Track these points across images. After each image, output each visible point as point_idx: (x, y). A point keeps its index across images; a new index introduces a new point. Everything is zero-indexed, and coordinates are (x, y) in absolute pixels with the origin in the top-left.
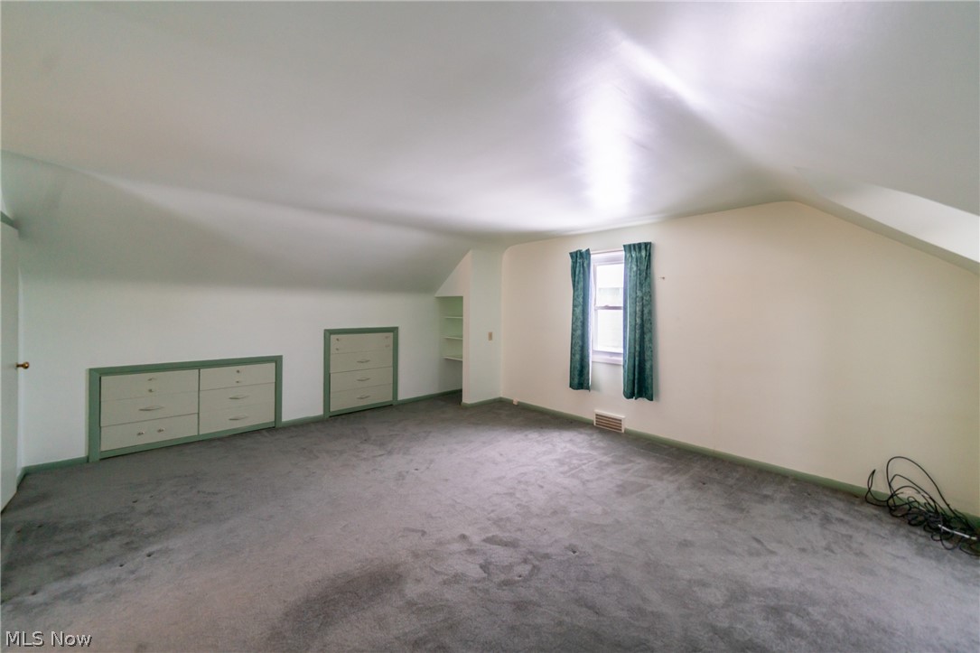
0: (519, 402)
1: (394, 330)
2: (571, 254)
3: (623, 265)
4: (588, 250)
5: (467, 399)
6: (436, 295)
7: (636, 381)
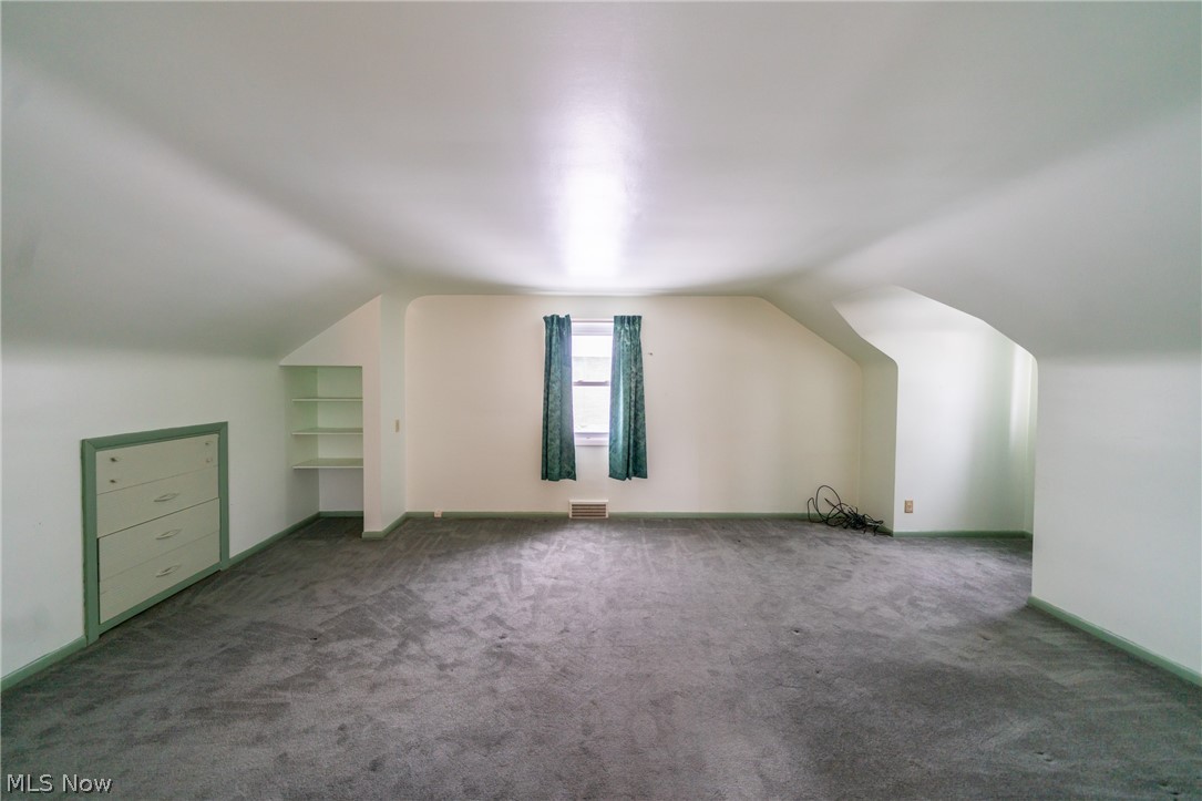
0: (443, 513)
1: (220, 429)
2: (545, 318)
3: (611, 338)
4: (568, 316)
5: (375, 525)
6: (283, 363)
7: (631, 461)
